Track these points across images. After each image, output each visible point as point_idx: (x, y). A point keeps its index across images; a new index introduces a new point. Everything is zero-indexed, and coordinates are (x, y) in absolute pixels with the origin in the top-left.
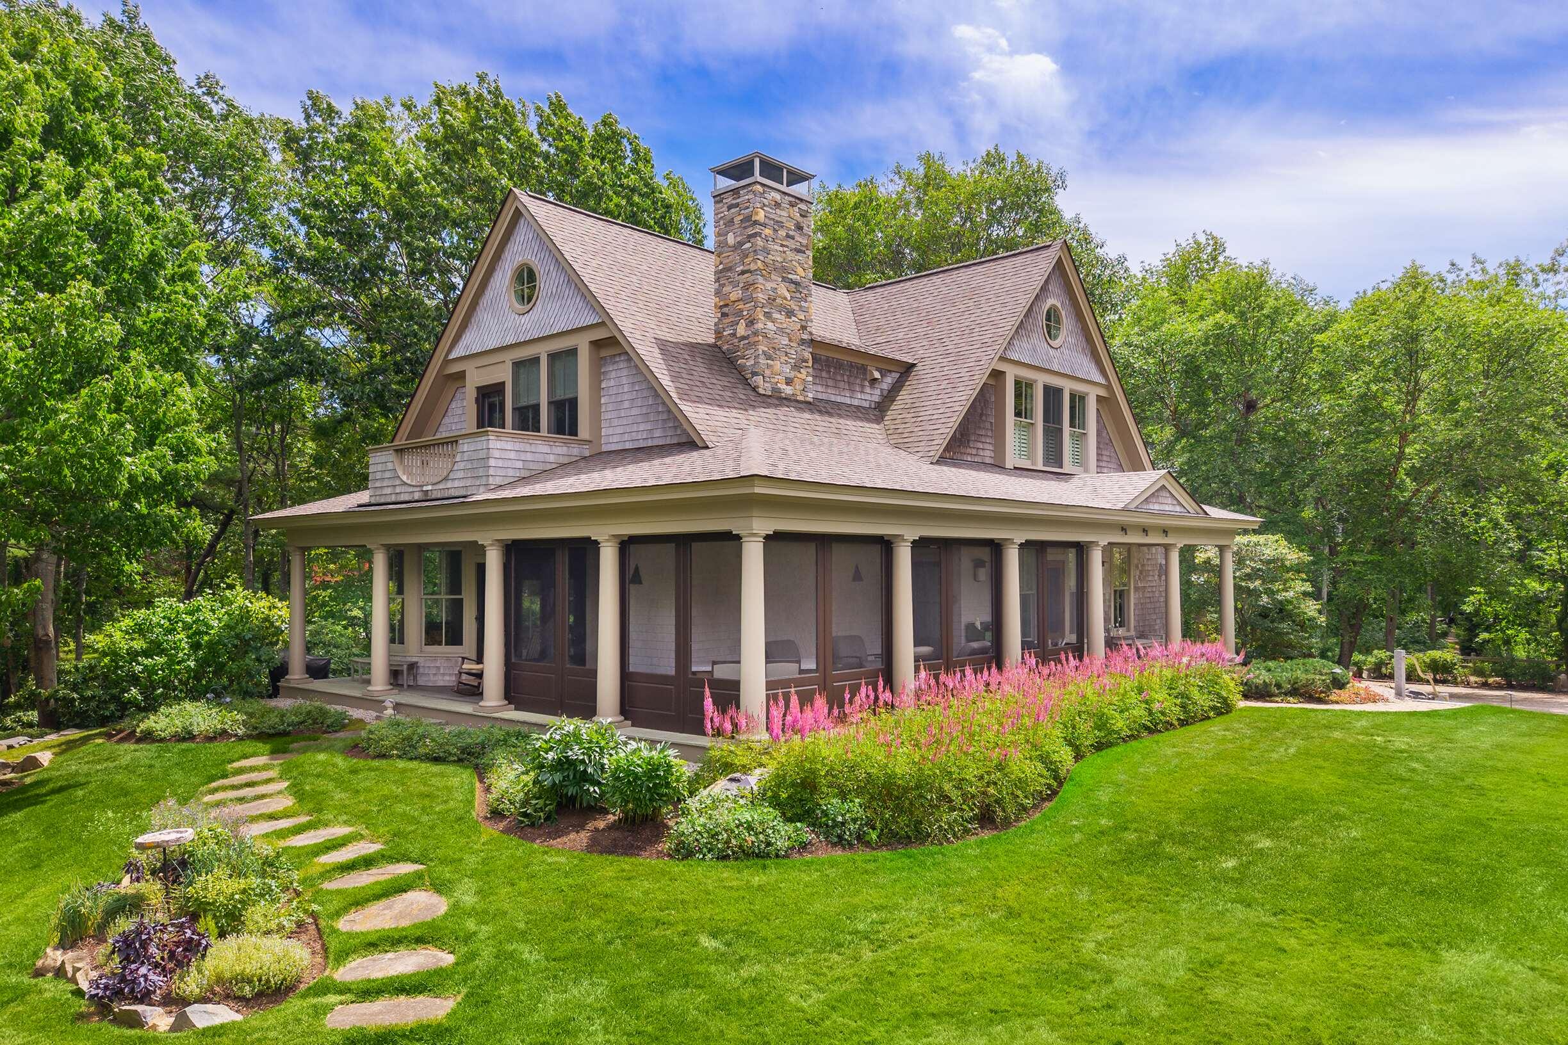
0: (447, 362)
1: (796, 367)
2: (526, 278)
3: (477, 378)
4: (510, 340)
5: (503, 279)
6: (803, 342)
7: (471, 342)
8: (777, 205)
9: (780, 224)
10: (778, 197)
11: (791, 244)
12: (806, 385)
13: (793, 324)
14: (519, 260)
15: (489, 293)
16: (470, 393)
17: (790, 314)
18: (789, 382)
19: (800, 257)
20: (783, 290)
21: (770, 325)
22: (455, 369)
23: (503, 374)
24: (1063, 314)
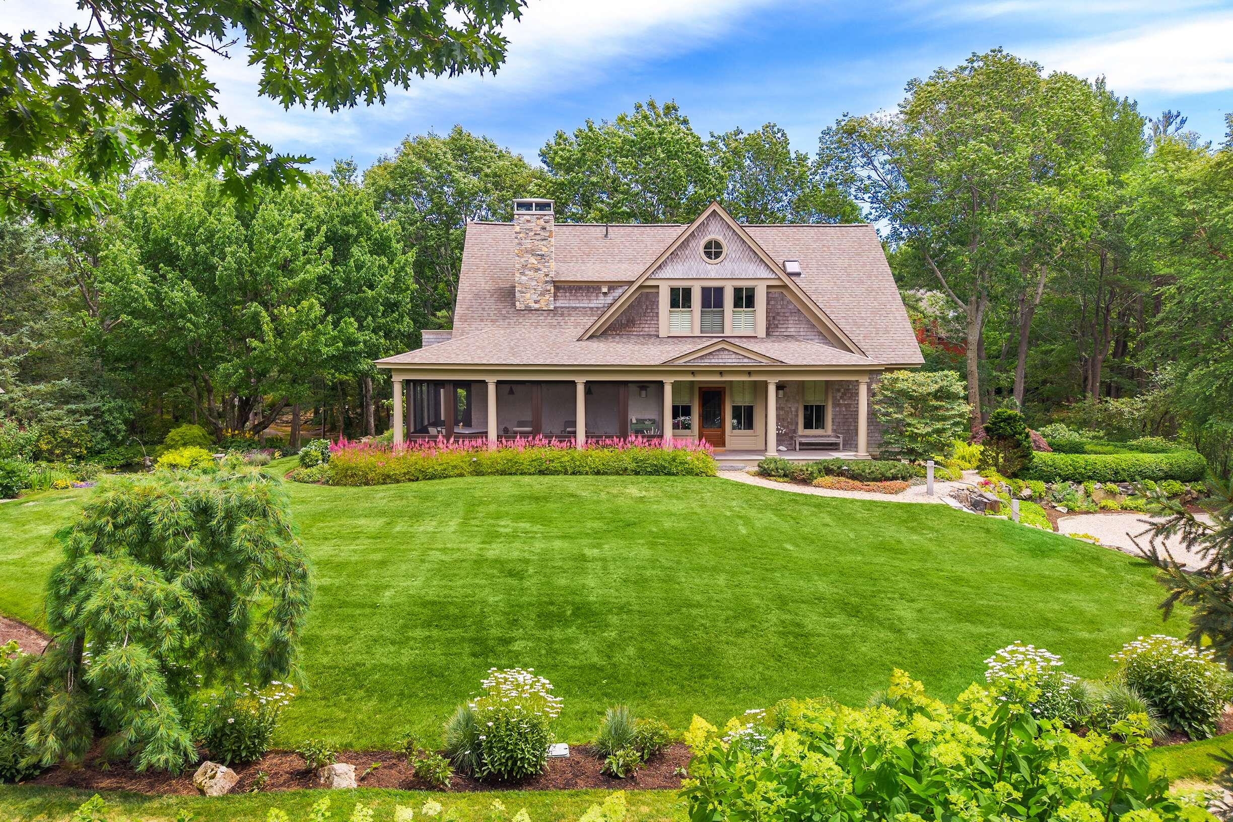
1: (542, 294)
6: (547, 282)
8: (528, 221)
9: (531, 230)
10: (528, 218)
11: (538, 237)
12: (546, 301)
13: (541, 275)
17: (537, 270)
18: (536, 302)
19: (544, 242)
20: (533, 260)
21: (523, 278)
24: (724, 243)
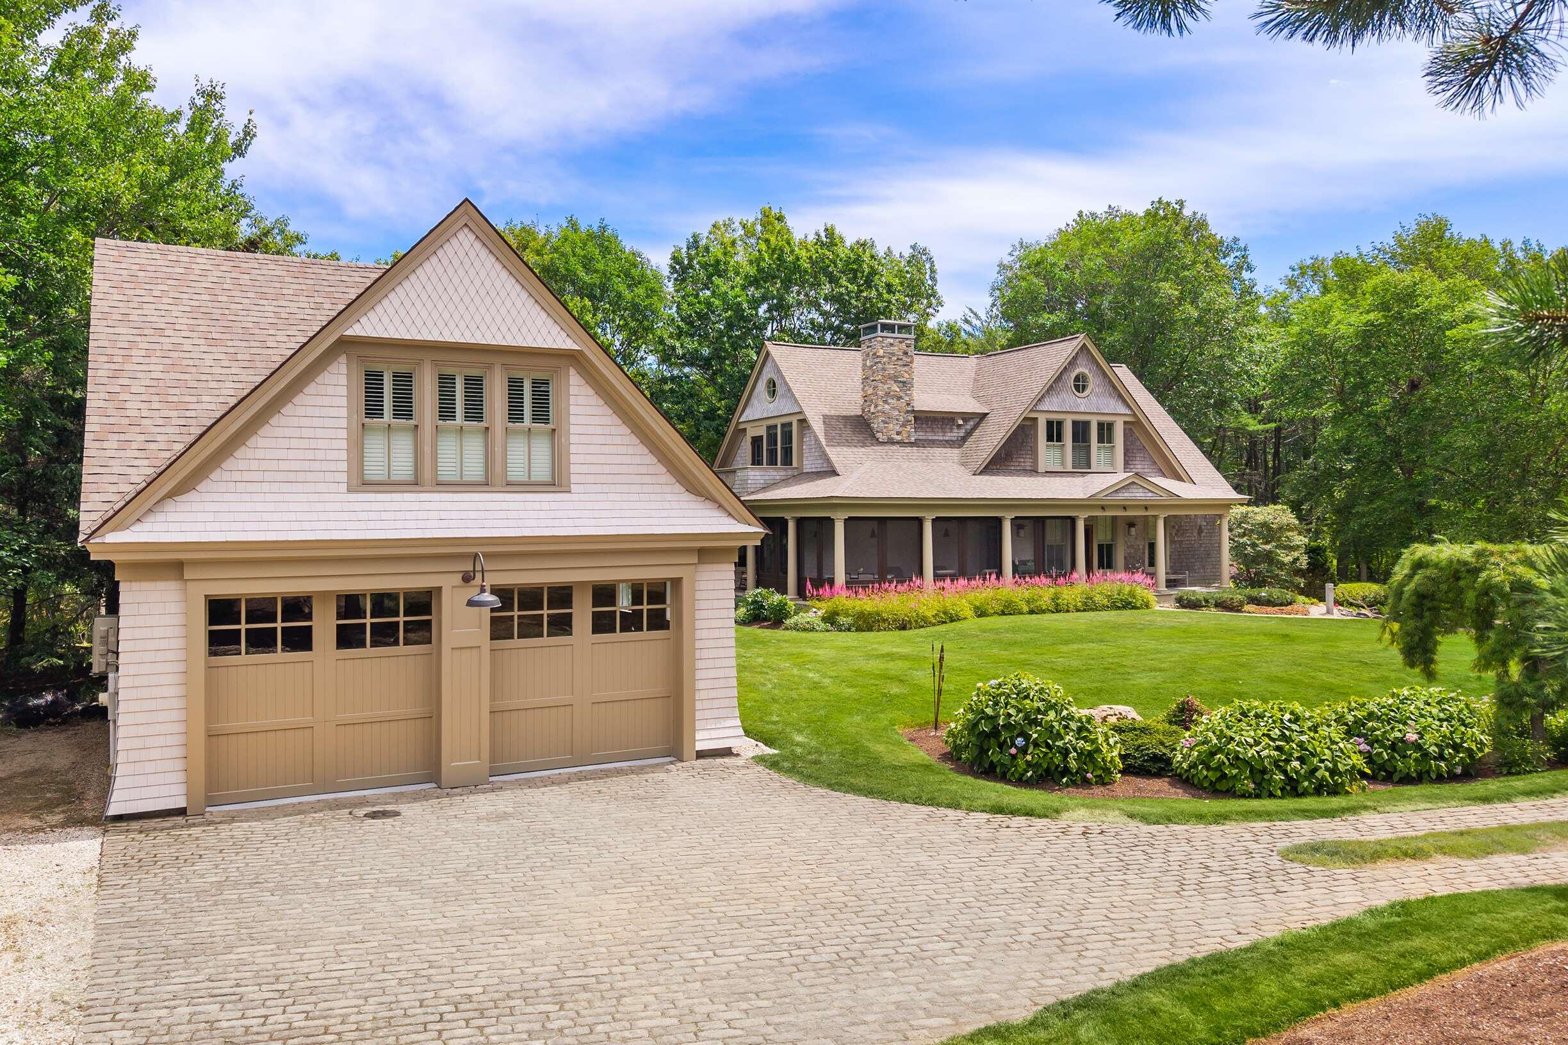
0: (738, 423)
1: (904, 425)
2: (772, 385)
3: (752, 432)
4: (765, 415)
5: (762, 386)
6: (908, 412)
7: (750, 414)
8: (892, 345)
9: (893, 354)
10: (892, 341)
11: (900, 363)
12: (911, 433)
13: (902, 403)
14: (769, 376)
15: (756, 391)
16: (749, 440)
17: (899, 398)
18: (898, 433)
19: (906, 368)
20: (895, 388)
21: (886, 406)
22: (742, 427)
23: (762, 432)
24: (1090, 376)
